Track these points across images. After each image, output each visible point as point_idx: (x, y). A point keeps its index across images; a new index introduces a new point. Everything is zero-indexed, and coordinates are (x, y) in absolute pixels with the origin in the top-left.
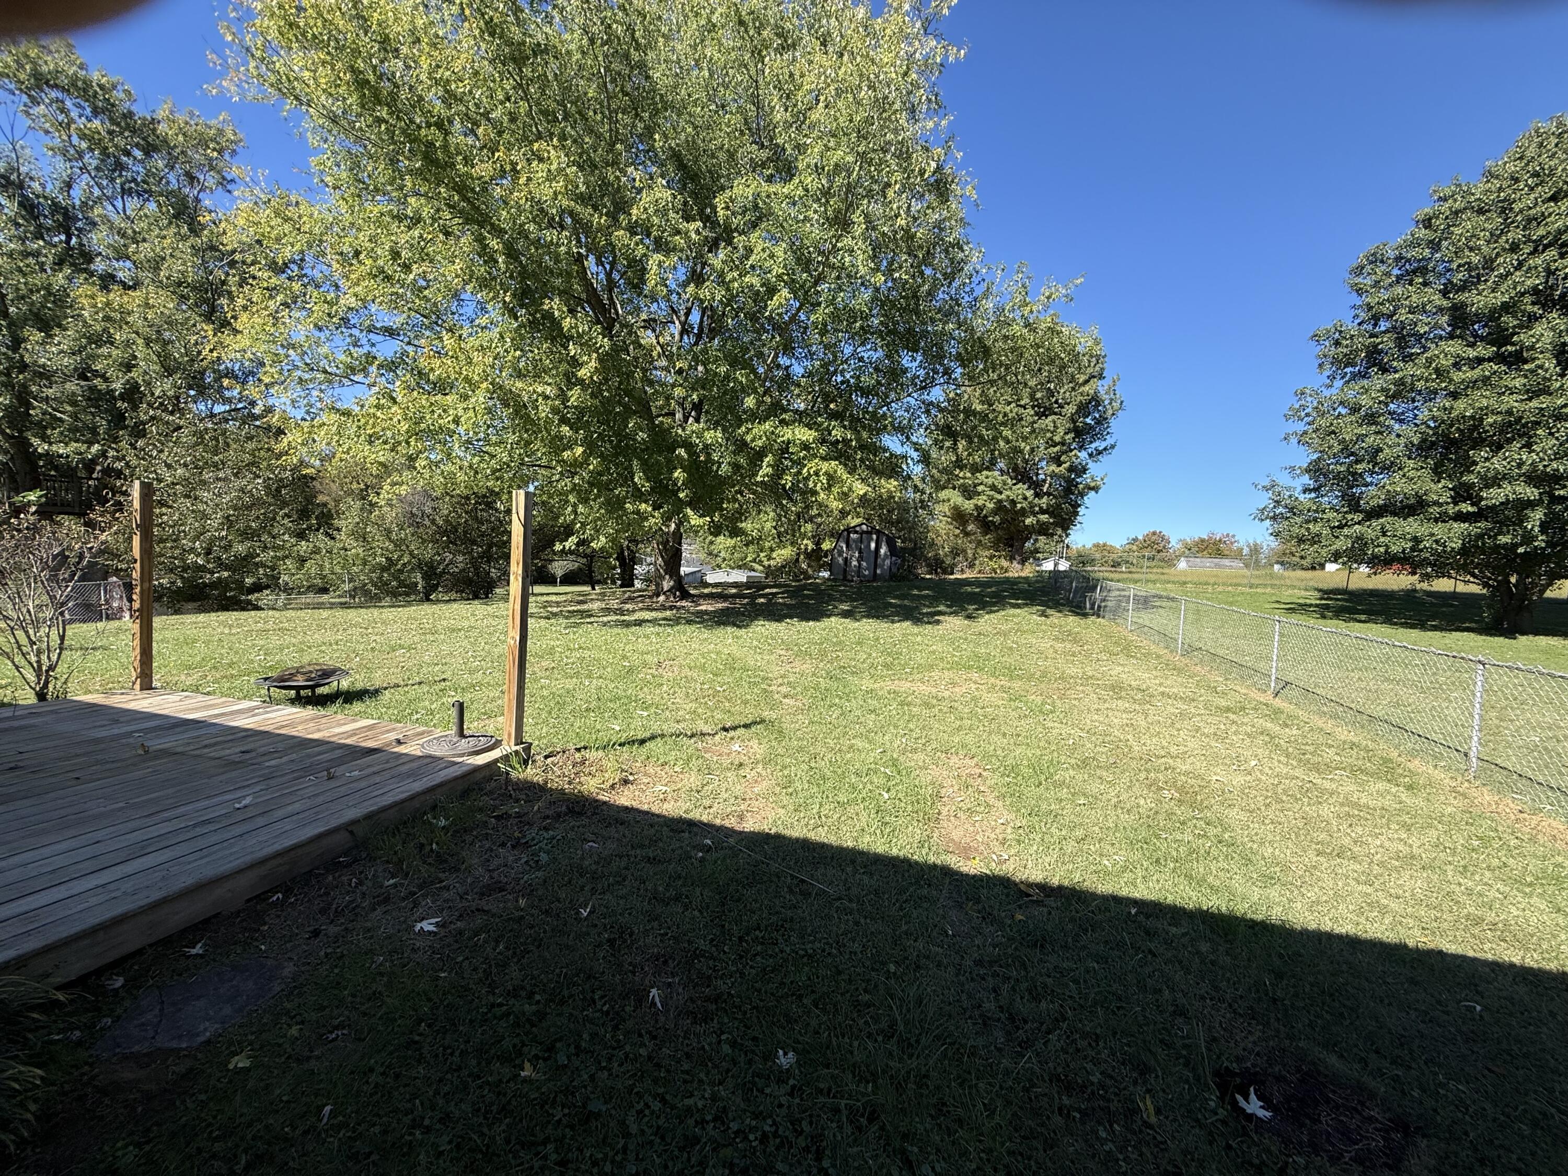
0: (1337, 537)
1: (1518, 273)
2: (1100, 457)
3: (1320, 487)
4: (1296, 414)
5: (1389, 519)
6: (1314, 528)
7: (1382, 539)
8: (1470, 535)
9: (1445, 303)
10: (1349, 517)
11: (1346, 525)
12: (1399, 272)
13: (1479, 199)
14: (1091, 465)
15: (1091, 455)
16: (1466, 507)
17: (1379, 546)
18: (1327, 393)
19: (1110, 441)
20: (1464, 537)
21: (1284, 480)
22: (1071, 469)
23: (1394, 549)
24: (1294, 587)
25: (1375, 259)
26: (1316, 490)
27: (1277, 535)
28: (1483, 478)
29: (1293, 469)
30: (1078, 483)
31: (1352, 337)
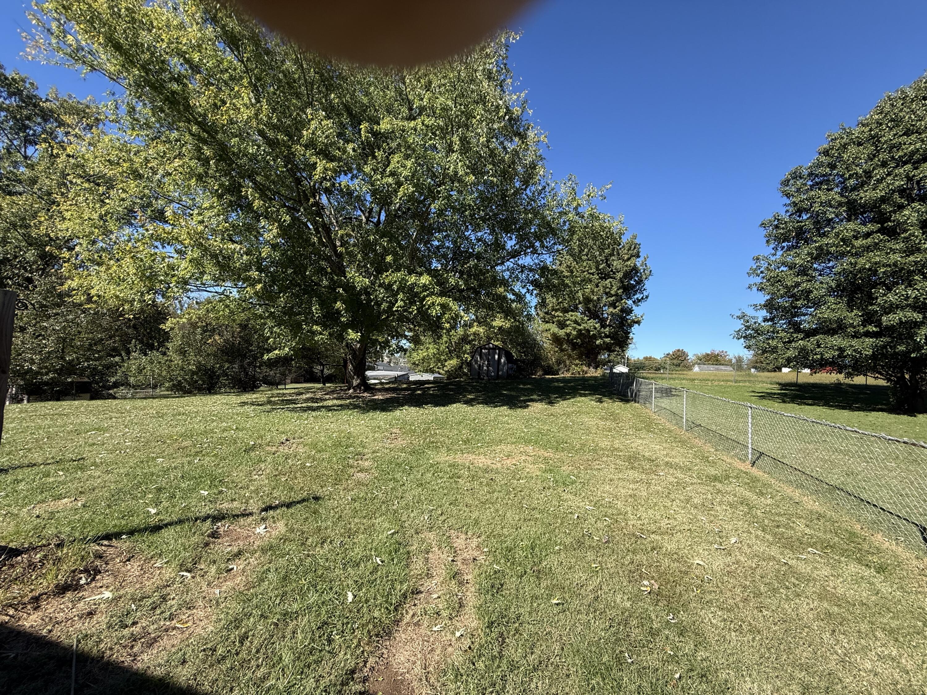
0: (788, 349)
1: (889, 178)
2: (640, 303)
3: (774, 317)
4: (754, 272)
5: (821, 336)
6: (773, 343)
7: (818, 350)
8: (876, 346)
9: (844, 200)
10: (795, 335)
11: (793, 340)
12: (811, 183)
13: (858, 137)
14: (634, 308)
15: (634, 302)
16: (872, 328)
17: (816, 354)
18: (773, 258)
19: (645, 293)
20: (873, 347)
21: (750, 312)
22: (622, 310)
23: (827, 356)
24: (764, 382)
25: (796, 176)
26: (772, 319)
27: (748, 347)
28: (883, 308)
29: (756, 306)
30: (627, 319)
31: (786, 222)
